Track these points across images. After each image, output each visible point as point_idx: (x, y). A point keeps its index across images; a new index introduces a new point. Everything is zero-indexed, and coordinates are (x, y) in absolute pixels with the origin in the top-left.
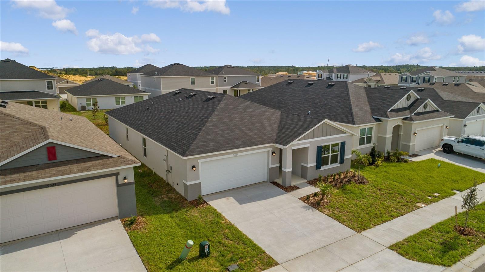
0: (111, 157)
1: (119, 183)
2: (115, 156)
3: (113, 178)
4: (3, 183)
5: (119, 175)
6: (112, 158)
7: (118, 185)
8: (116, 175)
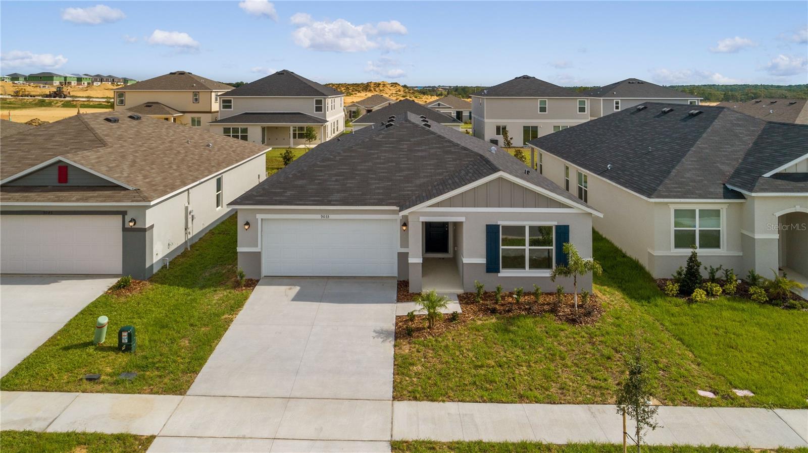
0: (126, 189)
1: (126, 227)
2: (131, 188)
3: (119, 218)
4: (3, 200)
5: (126, 214)
6: (127, 191)
7: (125, 229)
8: (123, 213)
